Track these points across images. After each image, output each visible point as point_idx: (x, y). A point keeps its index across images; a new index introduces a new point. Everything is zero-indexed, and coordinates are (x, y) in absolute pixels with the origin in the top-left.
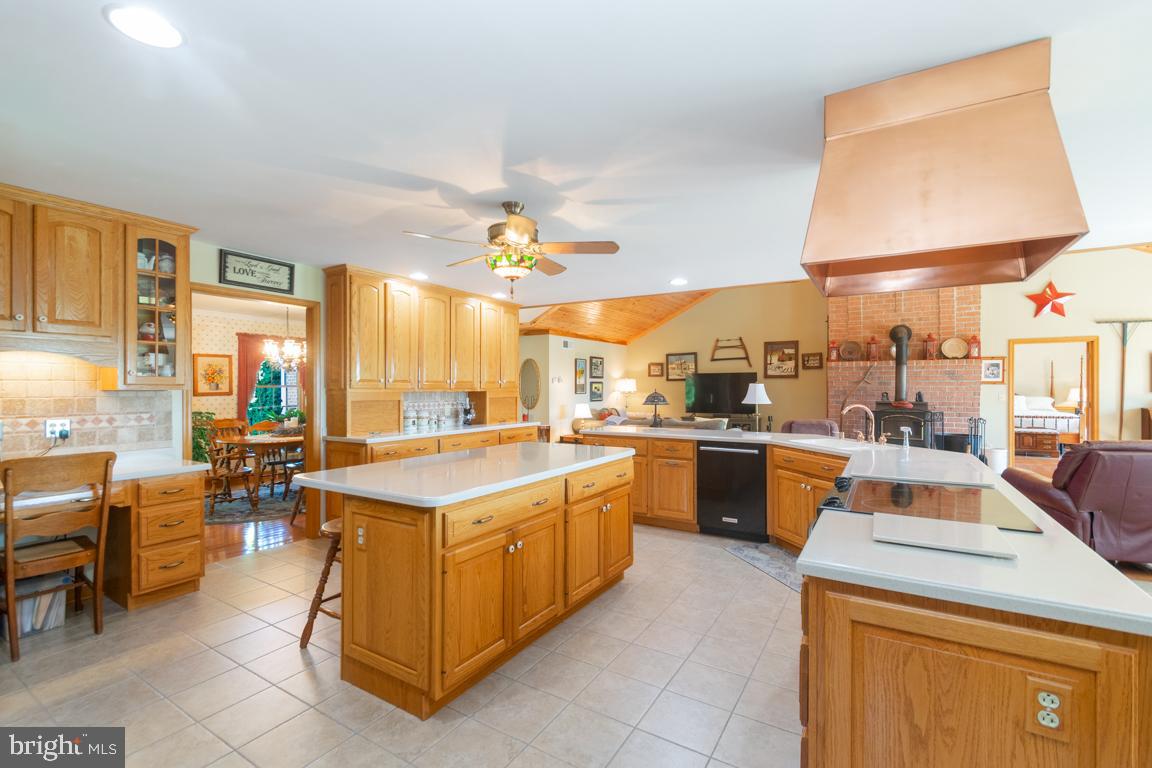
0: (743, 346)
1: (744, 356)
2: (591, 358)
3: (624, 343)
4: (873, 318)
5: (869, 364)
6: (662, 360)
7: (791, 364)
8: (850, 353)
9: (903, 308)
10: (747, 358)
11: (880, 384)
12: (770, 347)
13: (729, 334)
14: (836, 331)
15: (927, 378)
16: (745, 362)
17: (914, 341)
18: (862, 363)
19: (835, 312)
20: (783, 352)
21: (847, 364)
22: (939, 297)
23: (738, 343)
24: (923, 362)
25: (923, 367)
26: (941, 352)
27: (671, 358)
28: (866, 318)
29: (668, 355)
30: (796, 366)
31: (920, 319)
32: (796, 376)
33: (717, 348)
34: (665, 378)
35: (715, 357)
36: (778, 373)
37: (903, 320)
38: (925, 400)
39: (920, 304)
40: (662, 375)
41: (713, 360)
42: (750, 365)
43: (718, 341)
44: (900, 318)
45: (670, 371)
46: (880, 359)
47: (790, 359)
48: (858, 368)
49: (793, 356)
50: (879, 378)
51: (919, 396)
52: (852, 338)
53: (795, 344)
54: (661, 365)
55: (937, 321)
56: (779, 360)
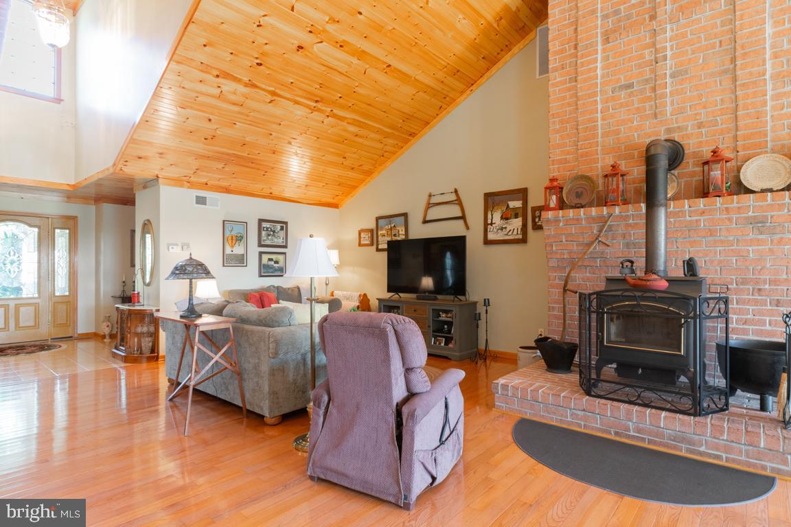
0: (458, 201)
1: (460, 214)
2: (261, 221)
3: (335, 206)
4: (618, 132)
5: (605, 210)
6: (372, 225)
7: (517, 223)
8: (578, 195)
9: (669, 109)
10: (463, 217)
11: (627, 245)
12: (492, 200)
13: (443, 187)
14: (560, 162)
15: (711, 233)
16: (461, 222)
17: (689, 166)
18: (594, 211)
19: (557, 131)
20: (508, 206)
21: (571, 213)
22: (735, 79)
23: (453, 197)
24: (702, 203)
25: (703, 213)
26: (740, 183)
27: (381, 221)
28: (605, 135)
29: (378, 219)
30: (524, 226)
31: (700, 126)
32: (524, 240)
33: (429, 206)
34: (375, 247)
35: (427, 219)
36: (500, 236)
37: (669, 131)
38: (701, 274)
39: (700, 96)
40: (372, 244)
41: (425, 222)
42: (468, 228)
43: (430, 196)
44: (663, 129)
45: (380, 237)
46: (626, 202)
47: (516, 216)
48: (591, 220)
49: (520, 212)
50: (624, 236)
51: (690, 265)
52: (583, 169)
53: (522, 193)
54: (372, 231)
55: (732, 125)
56: (502, 218)
